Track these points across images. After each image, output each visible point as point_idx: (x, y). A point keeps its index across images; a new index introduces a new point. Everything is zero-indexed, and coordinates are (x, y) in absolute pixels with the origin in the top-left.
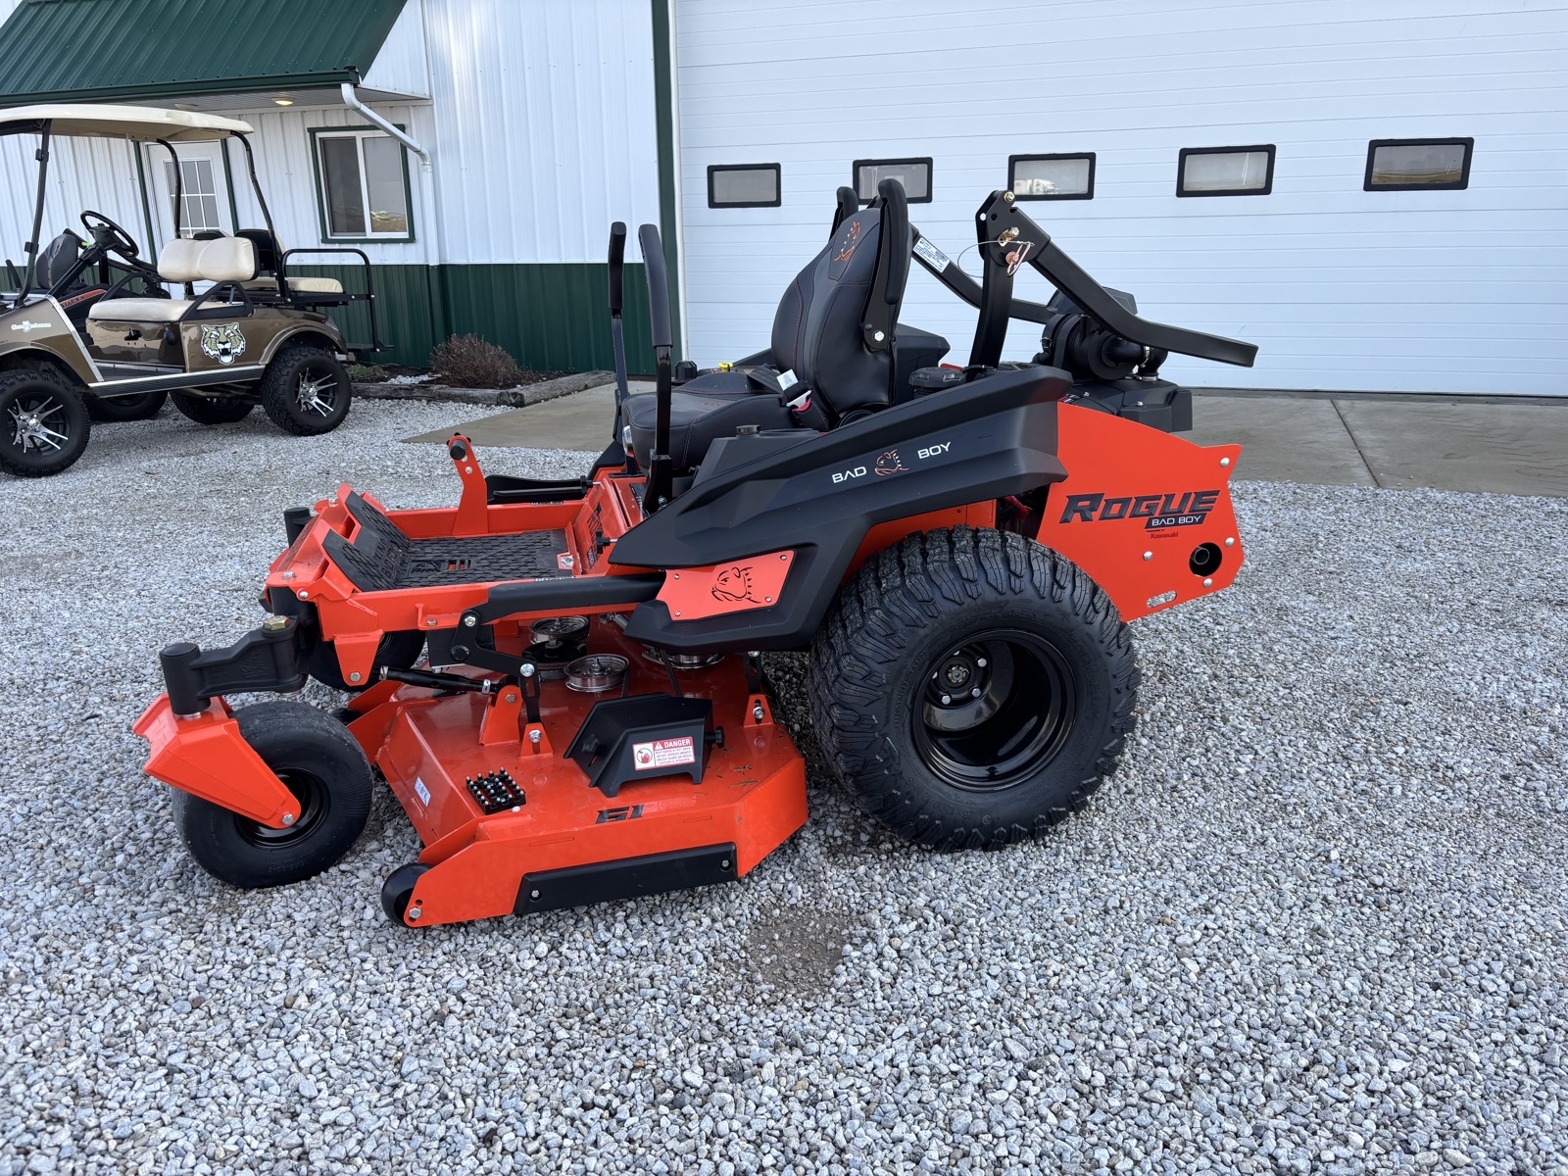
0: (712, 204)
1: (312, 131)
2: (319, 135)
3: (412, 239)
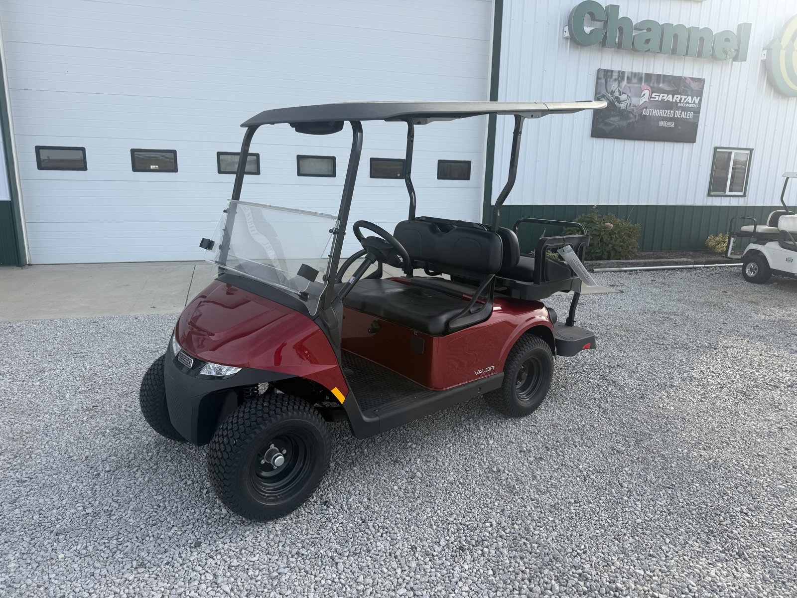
0: (40, 167)
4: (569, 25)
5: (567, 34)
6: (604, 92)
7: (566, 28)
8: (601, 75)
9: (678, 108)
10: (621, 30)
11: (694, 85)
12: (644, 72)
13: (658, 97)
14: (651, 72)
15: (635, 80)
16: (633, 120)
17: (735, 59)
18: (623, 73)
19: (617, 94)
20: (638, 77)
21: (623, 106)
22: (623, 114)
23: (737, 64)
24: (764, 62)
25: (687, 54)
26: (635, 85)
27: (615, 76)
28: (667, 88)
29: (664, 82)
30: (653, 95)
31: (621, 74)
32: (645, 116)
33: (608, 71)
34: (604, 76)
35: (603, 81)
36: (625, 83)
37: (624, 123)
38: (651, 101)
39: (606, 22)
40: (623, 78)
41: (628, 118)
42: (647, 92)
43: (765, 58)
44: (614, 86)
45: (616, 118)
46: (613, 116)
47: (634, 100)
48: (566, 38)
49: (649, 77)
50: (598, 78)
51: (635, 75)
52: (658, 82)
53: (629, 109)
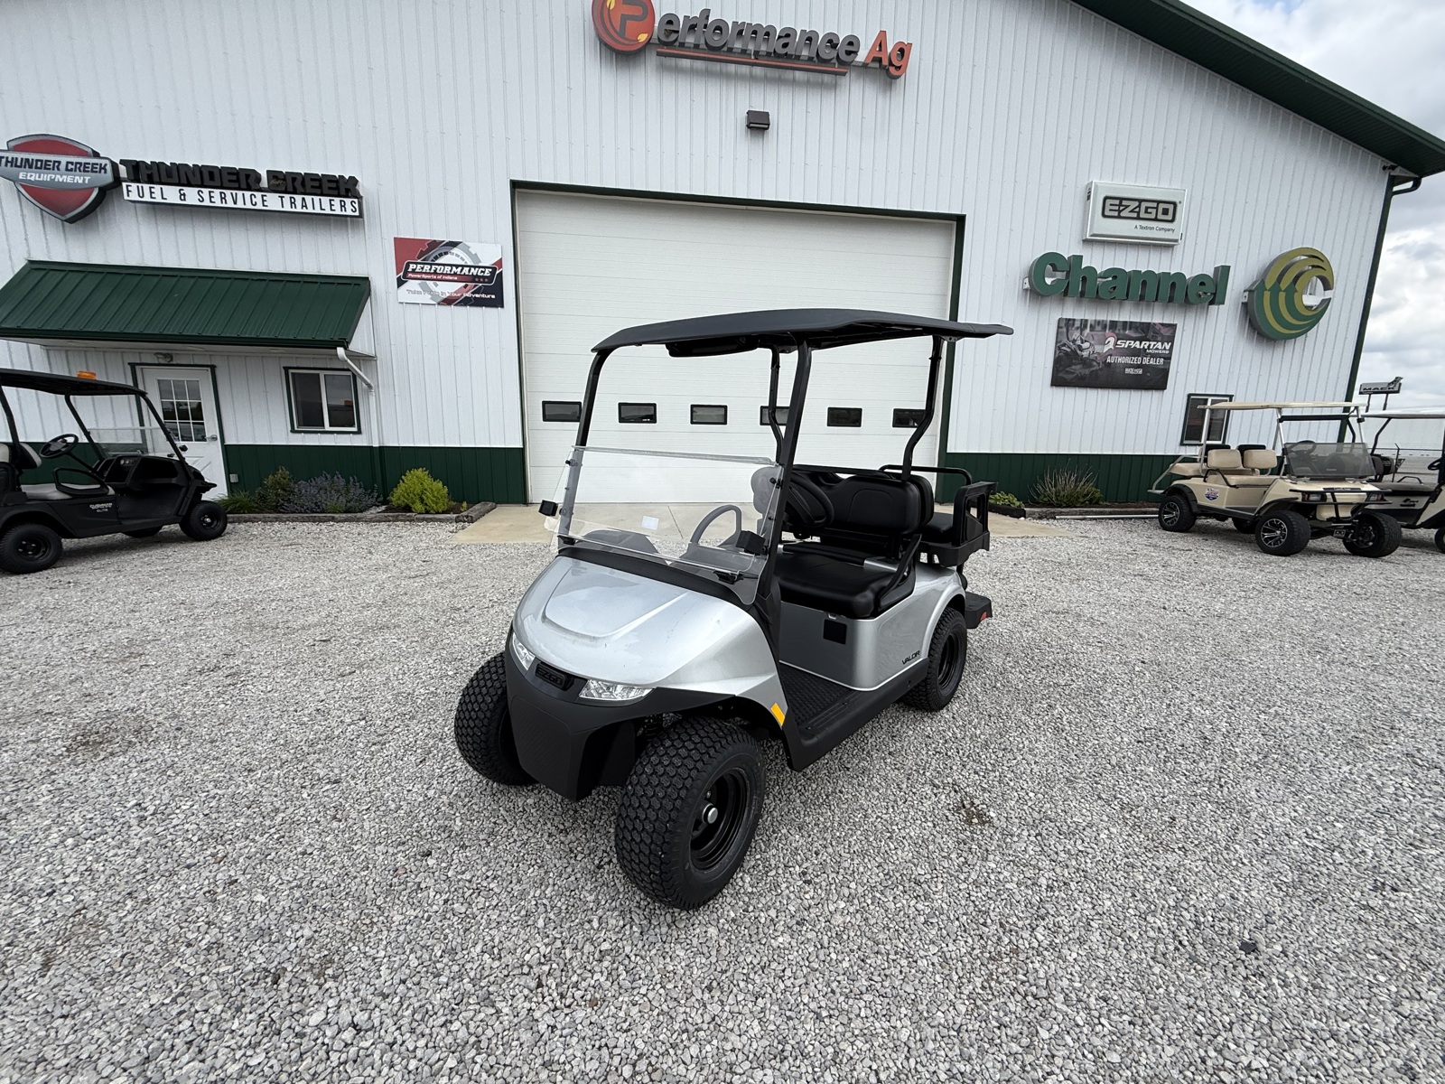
0: (545, 419)
1: (286, 369)
2: (291, 371)
3: (359, 432)
4: (1029, 277)
5: (1027, 286)
6: (1065, 340)
7: (1027, 280)
8: (1063, 324)
9: (1146, 355)
10: (1084, 279)
11: (1164, 331)
12: (1110, 319)
13: (1124, 344)
14: (1116, 319)
15: (1098, 328)
16: (1097, 368)
17: (1212, 303)
18: (1086, 321)
19: (1079, 342)
20: (1103, 325)
21: (1085, 354)
22: (1086, 362)
23: (1213, 308)
24: (1244, 304)
25: (1156, 300)
26: (1098, 333)
27: (1077, 324)
28: (1134, 335)
29: (1130, 329)
30: (1119, 342)
31: (1084, 323)
32: (1110, 364)
33: (1069, 320)
34: (1065, 325)
35: (1064, 330)
36: (1088, 330)
37: (1087, 371)
38: (1115, 348)
39: (1068, 273)
40: (1085, 327)
41: (1091, 366)
42: (1112, 340)
43: (1246, 300)
44: (1076, 335)
45: (1078, 367)
46: (1075, 364)
47: (1098, 348)
48: (1026, 290)
49: (1114, 324)
50: (1059, 327)
51: (1099, 323)
52: (1124, 329)
53: (1091, 357)
